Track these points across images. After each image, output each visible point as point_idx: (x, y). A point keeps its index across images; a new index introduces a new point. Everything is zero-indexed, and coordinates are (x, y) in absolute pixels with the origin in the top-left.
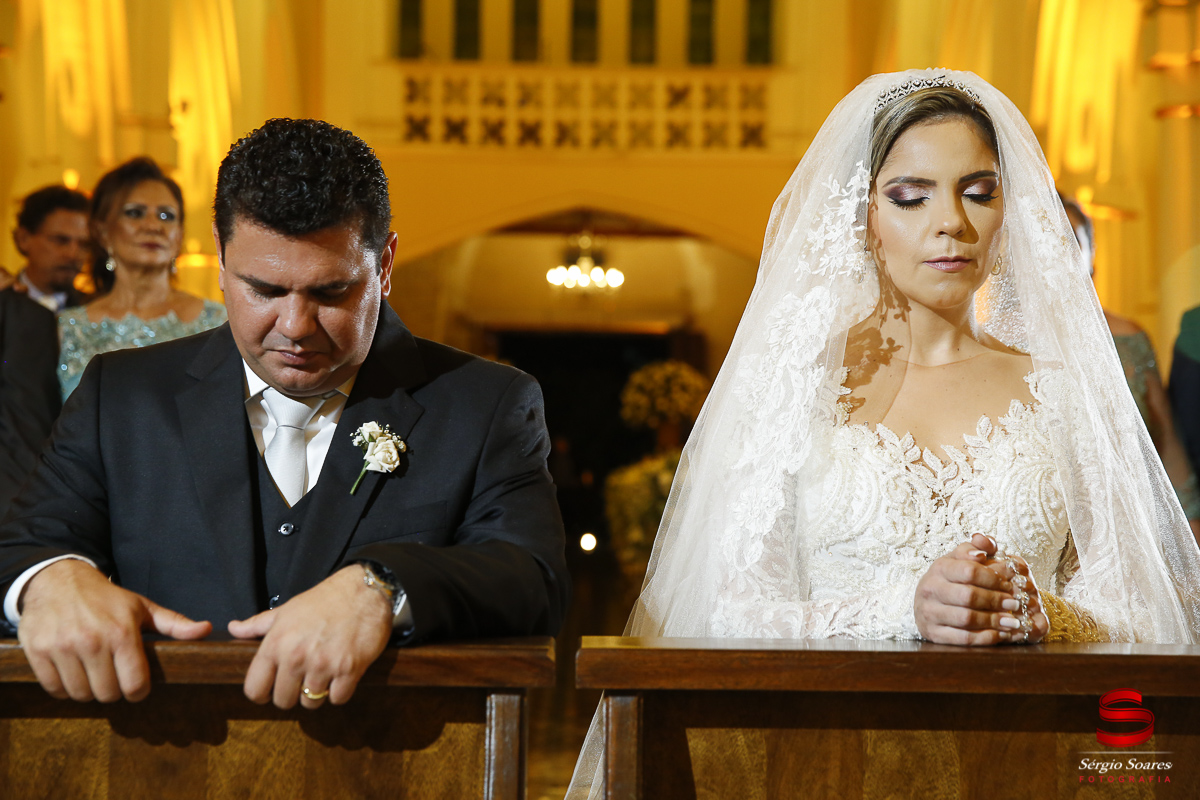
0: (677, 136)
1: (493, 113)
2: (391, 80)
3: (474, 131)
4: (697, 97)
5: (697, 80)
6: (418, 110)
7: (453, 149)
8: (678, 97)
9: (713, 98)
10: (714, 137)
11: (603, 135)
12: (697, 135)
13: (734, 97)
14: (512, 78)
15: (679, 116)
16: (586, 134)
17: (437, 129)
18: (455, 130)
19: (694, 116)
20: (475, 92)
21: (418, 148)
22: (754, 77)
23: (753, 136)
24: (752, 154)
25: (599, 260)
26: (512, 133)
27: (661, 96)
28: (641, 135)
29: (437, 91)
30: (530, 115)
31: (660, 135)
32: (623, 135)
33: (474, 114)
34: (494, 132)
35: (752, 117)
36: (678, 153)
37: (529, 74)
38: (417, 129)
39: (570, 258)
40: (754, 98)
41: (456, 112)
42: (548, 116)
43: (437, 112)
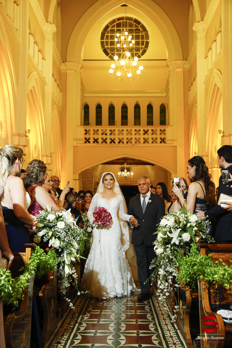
0: (146, 141)
1: (104, 137)
2: (81, 130)
3: (100, 141)
4: (150, 132)
5: (150, 128)
6: (87, 136)
7: (95, 144)
8: (146, 132)
9: (154, 132)
10: (154, 141)
11: (129, 141)
12: (150, 141)
13: (158, 132)
14: (109, 128)
15: (146, 136)
16: (125, 141)
17: (92, 140)
18: (96, 141)
19: (150, 136)
20: (100, 132)
21: (87, 144)
22: (163, 128)
23: (163, 141)
24: (163, 144)
25: (128, 170)
26: (108, 141)
27: (142, 132)
28: (138, 141)
29: (92, 132)
30: (112, 137)
31: (142, 141)
32: (133, 141)
33: (100, 137)
34: (105, 141)
35: (163, 136)
36: (146, 144)
37: (112, 128)
38: (87, 141)
39: (122, 170)
40: (163, 132)
41: (96, 137)
42: (117, 138)
43: (92, 136)
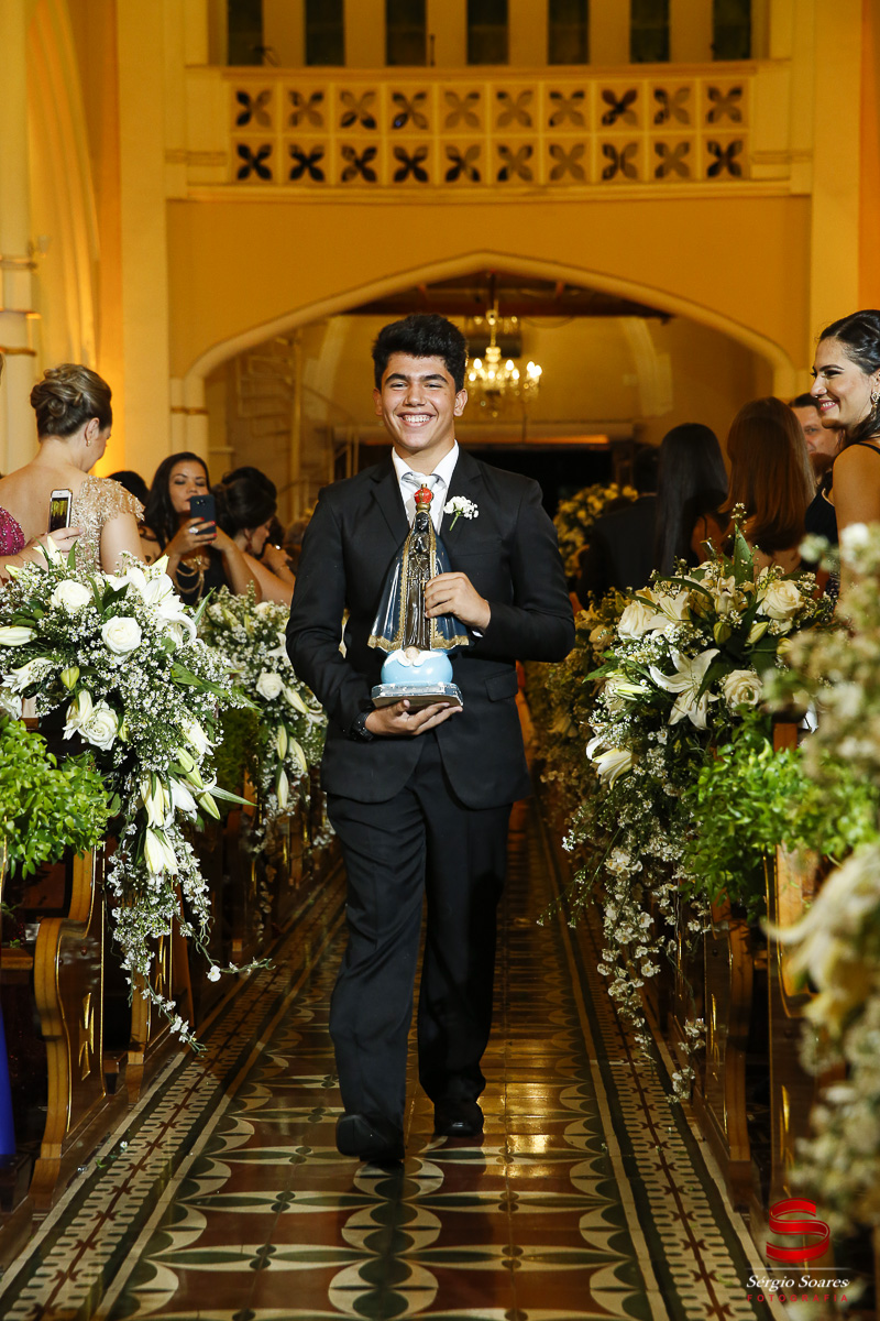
0: (618, 163)
1: (359, 138)
2: (215, 93)
3: (332, 165)
4: (646, 106)
5: (645, 82)
6: (253, 136)
7: (304, 188)
8: (618, 107)
9: (668, 107)
10: (671, 163)
11: (514, 165)
12: (647, 161)
13: (699, 105)
14: (383, 85)
15: (619, 134)
16: (489, 165)
17: (280, 163)
18: (307, 165)
19: (642, 133)
20: (332, 109)
21: (254, 189)
22: (725, 76)
23: (726, 161)
24: (725, 185)
25: (511, 349)
26: (385, 165)
27: (594, 107)
28: (567, 163)
29: (280, 108)
30: (410, 138)
31: (595, 163)
32: (541, 164)
33: (331, 139)
34: (360, 165)
35: (724, 133)
36: (620, 187)
37: (409, 81)
38: (253, 164)
40: (727, 103)
41: (307, 138)
42: (436, 142)
43: (280, 137)
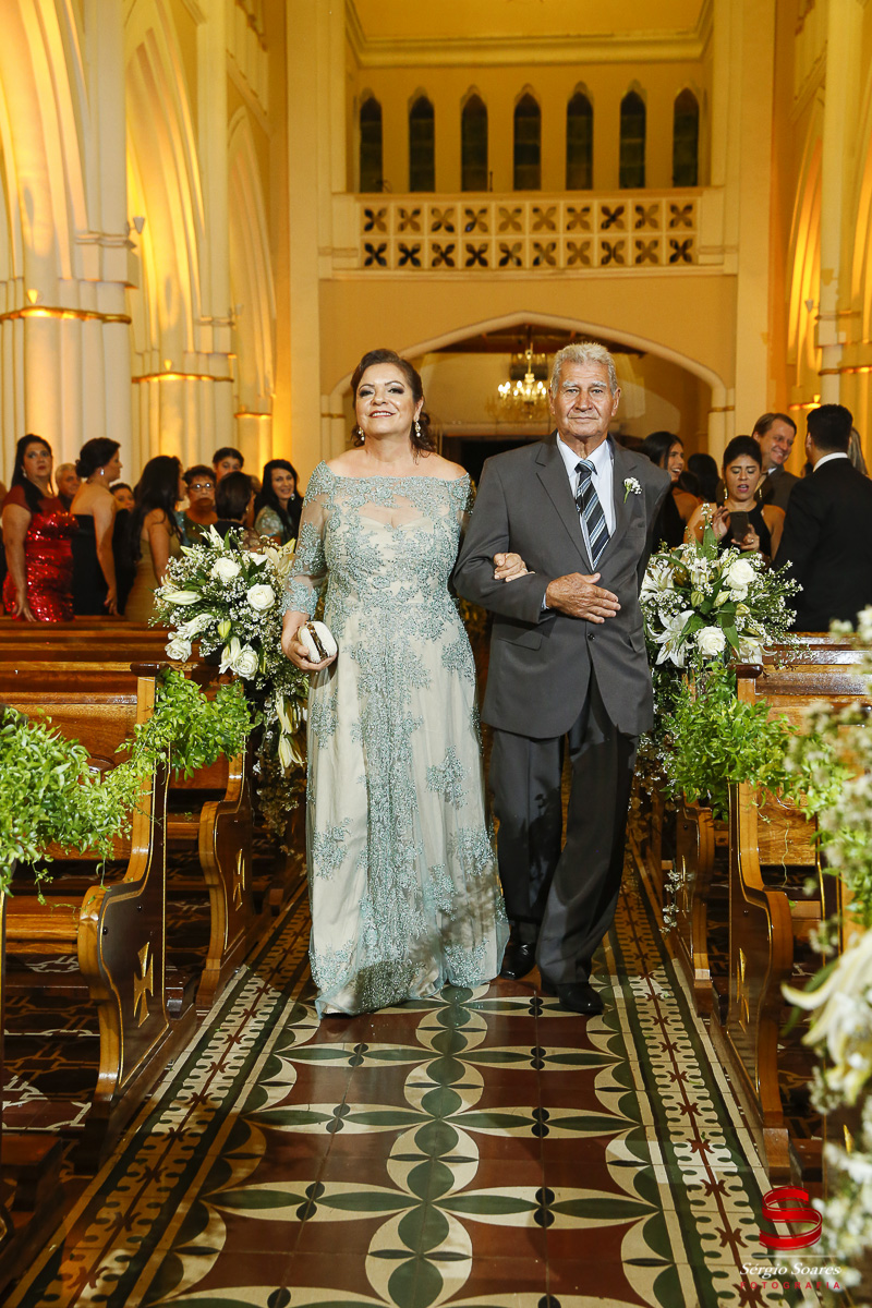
0: (612, 254)
1: (443, 238)
2: (350, 211)
3: (426, 256)
4: (630, 217)
5: (630, 200)
6: (375, 238)
7: (408, 272)
8: (612, 218)
9: (644, 218)
10: (646, 254)
11: (544, 255)
12: (630, 253)
13: (664, 216)
14: (459, 204)
15: (612, 235)
16: (528, 255)
17: (392, 255)
18: (409, 256)
19: (628, 235)
20: (426, 220)
21: (376, 272)
22: (682, 198)
23: (682, 252)
24: (681, 268)
25: (541, 374)
26: (460, 256)
27: (596, 218)
28: (578, 255)
29: (392, 220)
30: (477, 239)
31: (596, 254)
32: (562, 255)
33: (425, 239)
34: (444, 256)
35: (681, 234)
36: (613, 270)
37: (476, 201)
38: (375, 255)
39: (517, 375)
40: (682, 215)
41: (409, 239)
42: (493, 240)
43: (392, 238)
